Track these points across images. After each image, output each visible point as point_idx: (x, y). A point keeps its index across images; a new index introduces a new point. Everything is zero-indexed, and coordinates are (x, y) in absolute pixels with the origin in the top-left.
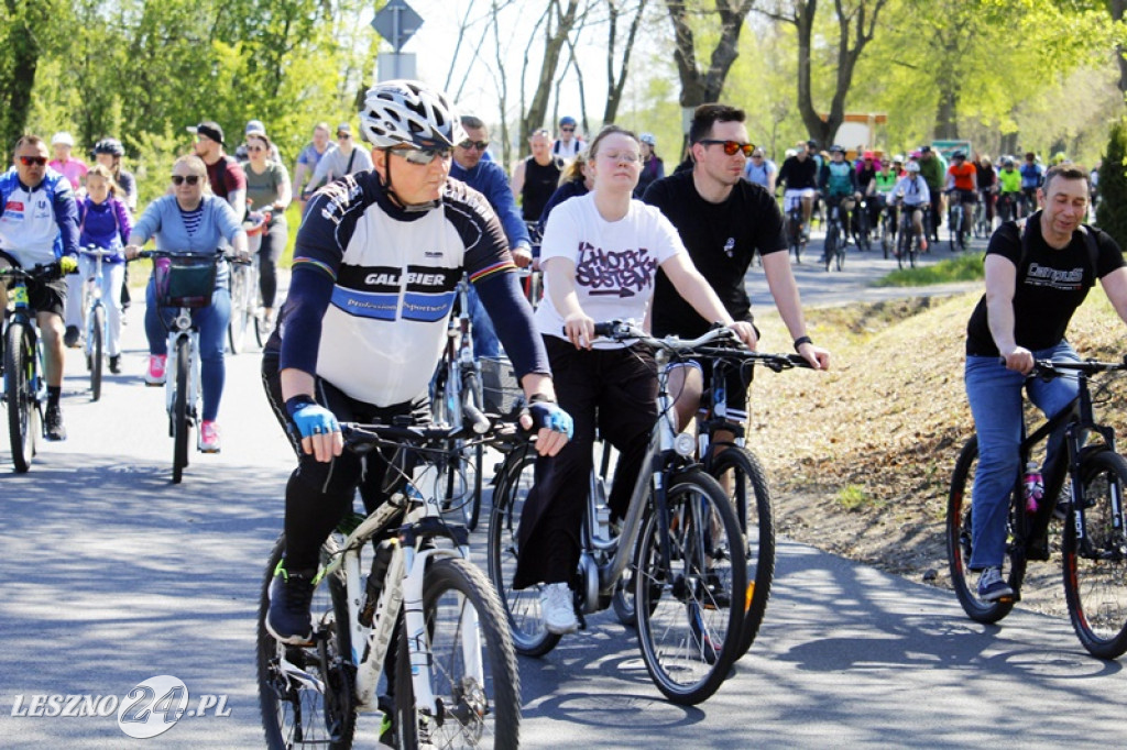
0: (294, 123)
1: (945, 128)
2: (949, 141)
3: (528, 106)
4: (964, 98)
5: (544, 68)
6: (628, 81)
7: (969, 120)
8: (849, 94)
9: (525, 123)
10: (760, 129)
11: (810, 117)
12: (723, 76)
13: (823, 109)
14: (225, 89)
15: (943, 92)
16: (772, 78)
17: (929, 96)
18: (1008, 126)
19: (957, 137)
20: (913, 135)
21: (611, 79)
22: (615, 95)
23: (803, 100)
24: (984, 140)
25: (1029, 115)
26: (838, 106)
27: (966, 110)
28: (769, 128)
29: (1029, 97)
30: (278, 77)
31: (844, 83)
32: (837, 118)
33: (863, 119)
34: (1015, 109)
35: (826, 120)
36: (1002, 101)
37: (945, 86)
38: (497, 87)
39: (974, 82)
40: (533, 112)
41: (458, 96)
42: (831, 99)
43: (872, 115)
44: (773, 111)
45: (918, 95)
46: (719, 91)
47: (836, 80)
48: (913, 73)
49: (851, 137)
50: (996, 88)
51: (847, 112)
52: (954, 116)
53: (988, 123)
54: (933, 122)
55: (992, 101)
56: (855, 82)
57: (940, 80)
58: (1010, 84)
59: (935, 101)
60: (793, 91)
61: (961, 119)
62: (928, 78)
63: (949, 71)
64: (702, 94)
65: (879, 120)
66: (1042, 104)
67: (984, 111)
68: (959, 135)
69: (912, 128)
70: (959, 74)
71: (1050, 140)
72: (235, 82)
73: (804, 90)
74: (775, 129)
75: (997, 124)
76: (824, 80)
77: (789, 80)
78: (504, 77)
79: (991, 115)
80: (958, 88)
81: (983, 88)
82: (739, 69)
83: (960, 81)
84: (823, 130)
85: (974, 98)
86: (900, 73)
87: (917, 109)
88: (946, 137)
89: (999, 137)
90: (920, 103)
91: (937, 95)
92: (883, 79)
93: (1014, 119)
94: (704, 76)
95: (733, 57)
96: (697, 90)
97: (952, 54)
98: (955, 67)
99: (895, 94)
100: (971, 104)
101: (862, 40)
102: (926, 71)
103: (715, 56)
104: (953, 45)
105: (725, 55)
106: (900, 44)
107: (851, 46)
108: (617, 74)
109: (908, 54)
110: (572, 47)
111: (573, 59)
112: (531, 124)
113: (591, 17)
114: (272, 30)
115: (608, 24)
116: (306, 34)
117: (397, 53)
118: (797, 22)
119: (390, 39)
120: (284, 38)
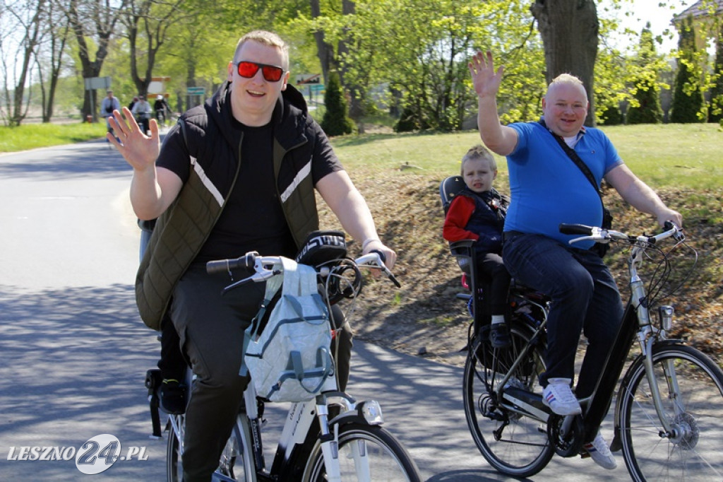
1: (191, 83)
2: (193, 88)
3: (17, 81)
4: (197, 70)
5: (24, 63)
7: (199, 78)
9: (16, 88)
11: (137, 80)
12: (102, 62)
13: (142, 77)
15: (189, 66)
18: (216, 80)
19: (195, 86)
21: (54, 66)
22: (55, 73)
23: (133, 73)
26: (149, 74)
27: (199, 74)
31: (151, 64)
32: (149, 80)
33: (159, 80)
34: (219, 73)
35: (143, 80)
36: (215, 71)
37: (190, 63)
40: (19, 83)
42: (146, 70)
43: (164, 77)
45: (178, 68)
46: (99, 70)
47: (147, 65)
48: (176, 58)
49: (155, 88)
50: (212, 64)
51: (154, 76)
52: (193, 76)
53: (208, 80)
54: (186, 80)
55: (210, 69)
57: (187, 61)
58: (219, 61)
59: (186, 70)
60: (126, 69)
61: (195, 78)
62: (182, 60)
63: (191, 57)
64: (92, 71)
65: (167, 80)
67: (207, 73)
68: (197, 84)
70: (196, 57)
73: (133, 68)
75: (212, 80)
76: (142, 64)
79: (209, 76)
80: (195, 63)
81: (207, 63)
83: (196, 60)
84: (143, 86)
85: (203, 68)
87: (178, 74)
88: (190, 86)
89: (211, 85)
90: (180, 72)
91: (187, 68)
92: (161, 62)
93: (218, 76)
94: (93, 63)
95: (105, 54)
96: (90, 70)
97: (192, 49)
98: (194, 55)
99: (167, 69)
100: (201, 71)
101: (159, 44)
102: (183, 58)
103: (98, 54)
104: (192, 44)
105: (102, 53)
106: (170, 46)
107: (153, 47)
108: (56, 64)
109: (173, 50)
110: (36, 55)
111: (36, 59)
112: (20, 89)
115: (51, 41)
118: (129, 38)
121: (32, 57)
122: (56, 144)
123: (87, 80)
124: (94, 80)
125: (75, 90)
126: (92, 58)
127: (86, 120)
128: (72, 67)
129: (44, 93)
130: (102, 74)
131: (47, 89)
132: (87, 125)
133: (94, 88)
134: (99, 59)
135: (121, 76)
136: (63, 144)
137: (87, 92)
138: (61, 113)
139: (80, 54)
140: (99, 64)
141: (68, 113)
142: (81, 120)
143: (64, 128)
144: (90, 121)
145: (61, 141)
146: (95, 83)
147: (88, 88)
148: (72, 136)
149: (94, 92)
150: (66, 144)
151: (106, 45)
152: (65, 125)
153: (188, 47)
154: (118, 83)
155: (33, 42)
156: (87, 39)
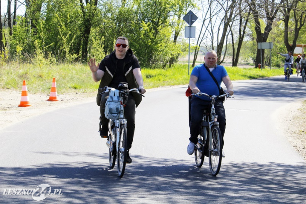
0: (161, 46)
3: (219, 41)
5: (223, 31)
9: (218, 46)
12: (268, 34)
13: (291, 44)
23: (286, 41)
26: (295, 42)
30: (157, 32)
31: (296, 36)
32: (294, 45)
33: (300, 46)
35: (291, 46)
38: (211, 37)
40: (220, 43)
41: (202, 39)
42: (293, 40)
43: (303, 45)
46: (267, 37)
49: (297, 51)
51: (297, 44)
64: (263, 38)
65: (305, 46)
72: (145, 34)
73: (286, 38)
84: (291, 49)
94: (263, 34)
95: (271, 29)
96: (261, 38)
99: (305, 40)
101: (301, 25)
103: (266, 29)
107: (298, 27)
108: (242, 33)
110: (231, 27)
111: (230, 30)
112: (220, 46)
113: (235, 19)
114: (154, 20)
115: (239, 20)
116: (164, 21)
117: (190, 26)
118: (284, 21)
119: (188, 23)
120: (158, 22)
121: (228, 28)
122: (240, 80)
123: (259, 44)
124: (263, 44)
125: (252, 49)
126: (263, 31)
127: (257, 66)
128: (251, 35)
129: (234, 49)
130: (268, 41)
131: (236, 47)
132: (258, 69)
133: (263, 48)
134: (267, 32)
135: (278, 42)
136: (243, 79)
137: (259, 51)
138: (242, 61)
139: (256, 29)
140: (266, 35)
141: (247, 61)
142: (254, 66)
143: (244, 70)
144: (260, 67)
145: (242, 77)
146: (264, 46)
147: (259, 49)
148: (249, 75)
149: (263, 51)
150: (246, 79)
151: (271, 24)
152: (245, 69)
154: (277, 46)
155: (229, 20)
156: (260, 20)
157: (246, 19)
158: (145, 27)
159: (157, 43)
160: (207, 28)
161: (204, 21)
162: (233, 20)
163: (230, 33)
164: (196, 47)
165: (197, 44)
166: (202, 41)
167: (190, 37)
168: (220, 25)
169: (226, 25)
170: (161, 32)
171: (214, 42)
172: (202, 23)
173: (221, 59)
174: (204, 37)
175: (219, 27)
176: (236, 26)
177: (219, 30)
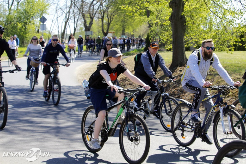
0: (28, 35)
1: (123, 34)
3: (62, 31)
4: (126, 30)
6: (77, 28)
7: (127, 32)
8: (109, 29)
10: (96, 34)
11: (103, 32)
12: (91, 26)
13: (105, 31)
14: (18, 30)
16: (97, 27)
17: (121, 29)
18: (132, 33)
20: (118, 35)
21: (74, 27)
22: (75, 30)
23: (103, 30)
24: (129, 35)
25: (135, 32)
26: (108, 31)
27: (126, 31)
28: (97, 34)
29: (136, 29)
30: (26, 28)
31: (108, 27)
32: (108, 33)
33: (111, 33)
34: (133, 31)
35: (106, 33)
36: (132, 30)
39: (127, 27)
42: (106, 30)
43: (113, 32)
44: (98, 32)
45: (119, 29)
46: (90, 29)
47: (107, 27)
48: (118, 26)
49: (110, 35)
50: (130, 28)
51: (109, 31)
52: (124, 32)
53: (129, 33)
54: (121, 33)
55: (130, 29)
56: (110, 27)
57: (122, 27)
58: (133, 27)
60: (101, 29)
61: (125, 33)
65: (114, 33)
66: (137, 30)
67: (129, 31)
68: (126, 34)
69: (118, 34)
70: (125, 26)
71: (138, 35)
72: (20, 29)
74: (98, 34)
75: (131, 33)
76: (105, 27)
77: (100, 27)
78: (59, 27)
79: (130, 32)
80: (125, 28)
81: (129, 28)
82: (93, 26)
83: (125, 27)
85: (127, 29)
86: (117, 26)
87: (119, 31)
89: (131, 35)
90: (120, 30)
91: (122, 29)
92: (114, 27)
93: (133, 32)
94: (88, 27)
95: (92, 24)
96: (88, 29)
97: (124, 23)
98: (125, 25)
99: (116, 29)
100: (127, 30)
101: (111, 21)
102: (120, 25)
103: (89, 24)
104: (124, 22)
105: (91, 24)
106: (117, 22)
107: (109, 22)
109: (118, 23)
110: (69, 23)
111: (69, 25)
112: (63, 34)
113: (71, 18)
114: (25, 21)
115: (74, 19)
116: (30, 22)
117: (43, 24)
118: (101, 19)
119: (42, 22)
120: (27, 22)
121: (67, 24)
123: (86, 32)
130: (90, 30)
137: (86, 36)
139: (84, 24)
146: (88, 33)
151: (92, 21)
153: (122, 22)
155: (68, 19)
156: (87, 19)
157: (77, 18)
158: (20, 25)
159: (26, 34)
160: (55, 24)
161: (53, 20)
162: (69, 19)
163: (69, 26)
164: (49, 35)
165: (49, 33)
166: (52, 31)
167: (43, 30)
168: (62, 23)
169: (66, 23)
170: (28, 28)
171: (59, 32)
172: (52, 22)
173: (64, 41)
174: (53, 29)
175: (62, 24)
176: (71, 23)
177: (62, 25)
